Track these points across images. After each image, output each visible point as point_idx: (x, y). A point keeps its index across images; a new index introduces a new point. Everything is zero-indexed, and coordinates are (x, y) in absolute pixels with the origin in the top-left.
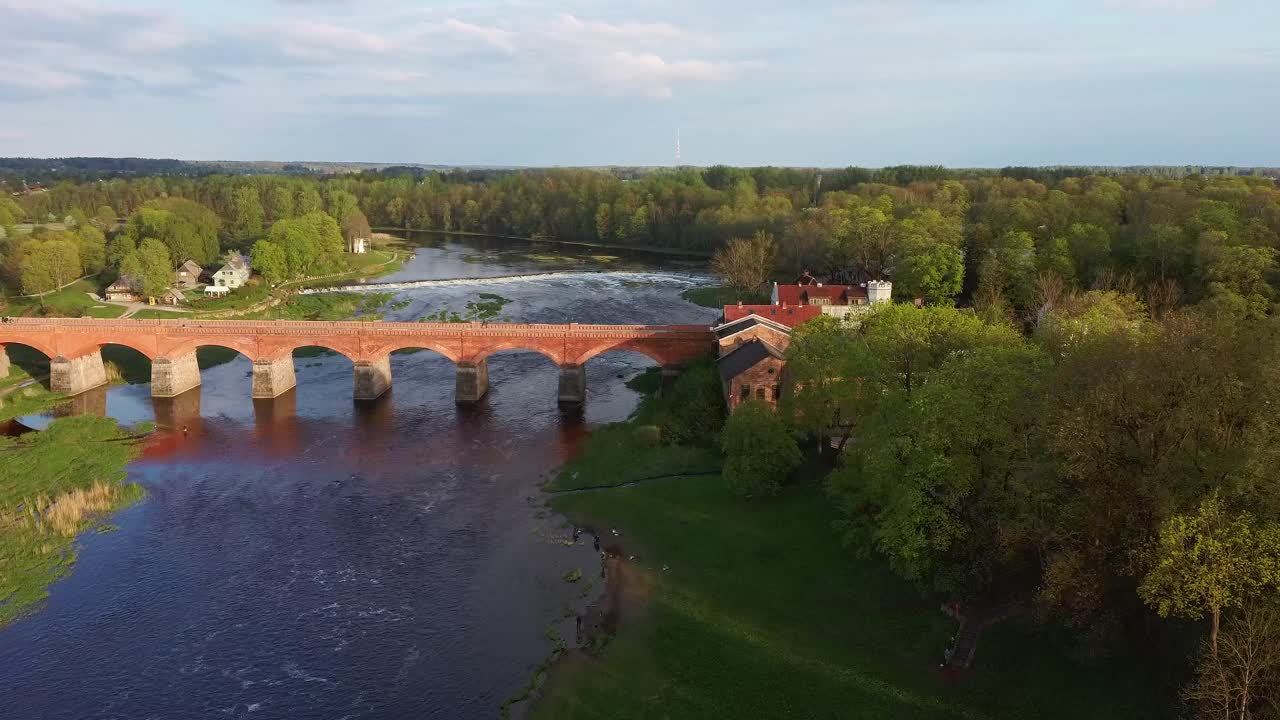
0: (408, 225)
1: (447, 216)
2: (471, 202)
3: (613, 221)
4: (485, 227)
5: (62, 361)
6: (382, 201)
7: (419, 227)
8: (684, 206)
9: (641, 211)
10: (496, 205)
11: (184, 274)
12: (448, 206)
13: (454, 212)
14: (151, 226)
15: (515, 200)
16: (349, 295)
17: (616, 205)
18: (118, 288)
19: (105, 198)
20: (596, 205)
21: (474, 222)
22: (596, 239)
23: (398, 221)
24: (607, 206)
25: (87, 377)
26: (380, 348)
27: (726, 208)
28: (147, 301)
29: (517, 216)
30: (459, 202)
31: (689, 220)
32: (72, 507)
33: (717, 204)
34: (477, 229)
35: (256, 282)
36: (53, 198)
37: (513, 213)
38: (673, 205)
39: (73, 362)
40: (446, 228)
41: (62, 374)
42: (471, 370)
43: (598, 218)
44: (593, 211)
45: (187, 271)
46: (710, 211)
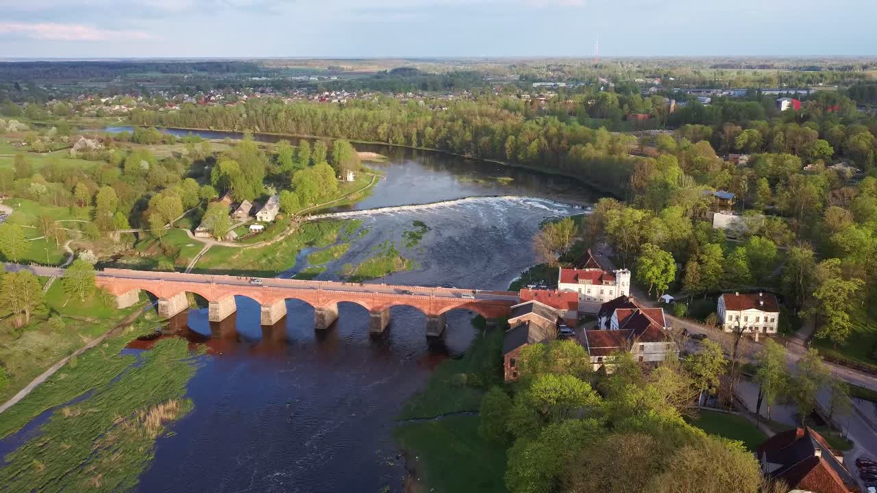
0: (390, 141)
1: (414, 137)
2: (429, 129)
3: (516, 149)
4: (437, 146)
5: (164, 300)
6: (375, 125)
7: (397, 143)
8: (563, 142)
9: (534, 144)
10: (444, 131)
11: (240, 212)
12: (415, 130)
13: (418, 134)
14: (226, 173)
15: (457, 129)
16: (336, 220)
17: (519, 137)
18: (201, 229)
19: (210, 117)
20: (507, 136)
21: (432, 142)
22: (504, 159)
23: (385, 139)
24: (513, 137)
25: (177, 306)
26: (329, 300)
27: (589, 145)
28: (217, 239)
29: (456, 140)
30: (422, 128)
31: (565, 151)
32: (157, 416)
33: (583, 141)
34: (433, 146)
35: (281, 217)
36: (181, 116)
37: (454, 138)
38: (555, 140)
39: (169, 300)
40: (413, 145)
41: (164, 306)
42: (378, 316)
43: (507, 145)
44: (504, 140)
45: (242, 210)
46: (578, 146)
